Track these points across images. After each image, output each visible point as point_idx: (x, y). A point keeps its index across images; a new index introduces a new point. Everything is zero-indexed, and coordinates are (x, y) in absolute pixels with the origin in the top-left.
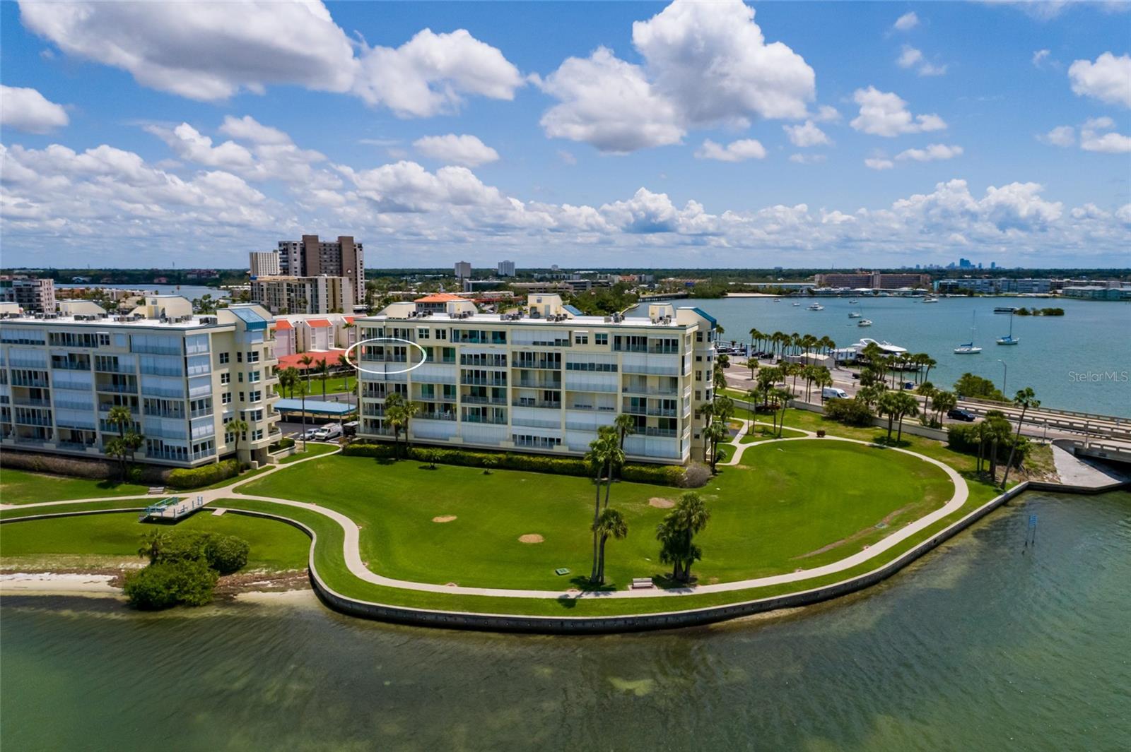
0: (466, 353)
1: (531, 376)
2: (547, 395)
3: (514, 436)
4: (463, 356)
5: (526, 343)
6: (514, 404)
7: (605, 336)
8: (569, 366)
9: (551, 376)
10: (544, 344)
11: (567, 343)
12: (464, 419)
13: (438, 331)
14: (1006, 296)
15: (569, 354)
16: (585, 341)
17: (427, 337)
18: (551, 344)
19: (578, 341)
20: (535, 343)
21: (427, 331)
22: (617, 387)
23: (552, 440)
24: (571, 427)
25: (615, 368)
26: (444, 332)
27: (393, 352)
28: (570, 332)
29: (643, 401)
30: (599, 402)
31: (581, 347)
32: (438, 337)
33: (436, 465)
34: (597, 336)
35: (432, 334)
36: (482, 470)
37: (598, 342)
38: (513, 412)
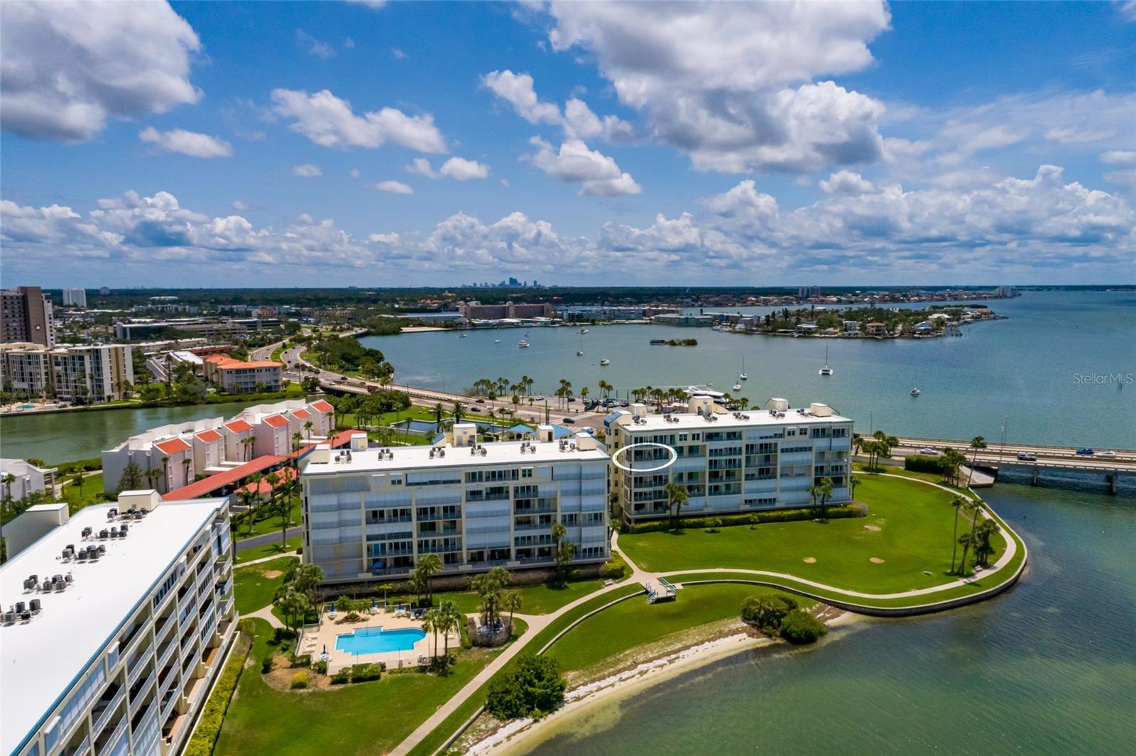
0: (713, 448)
1: (752, 460)
2: (761, 471)
3: (746, 501)
4: (711, 451)
5: (755, 438)
6: (746, 479)
7: (806, 429)
8: (783, 451)
9: (763, 459)
10: (767, 437)
11: (781, 436)
12: (710, 494)
13: (694, 435)
14: (617, 323)
15: (782, 444)
16: (794, 434)
17: (685, 439)
18: (771, 437)
19: (789, 434)
20: (762, 438)
21: (686, 435)
22: (812, 461)
23: (770, 500)
24: (784, 490)
25: (810, 449)
26: (698, 435)
27: (652, 453)
28: (784, 429)
29: (822, 468)
30: (796, 471)
31: (791, 438)
32: (694, 439)
33: (716, 529)
34: (801, 430)
35: (689, 438)
36: (748, 527)
37: (801, 434)
38: (746, 485)
